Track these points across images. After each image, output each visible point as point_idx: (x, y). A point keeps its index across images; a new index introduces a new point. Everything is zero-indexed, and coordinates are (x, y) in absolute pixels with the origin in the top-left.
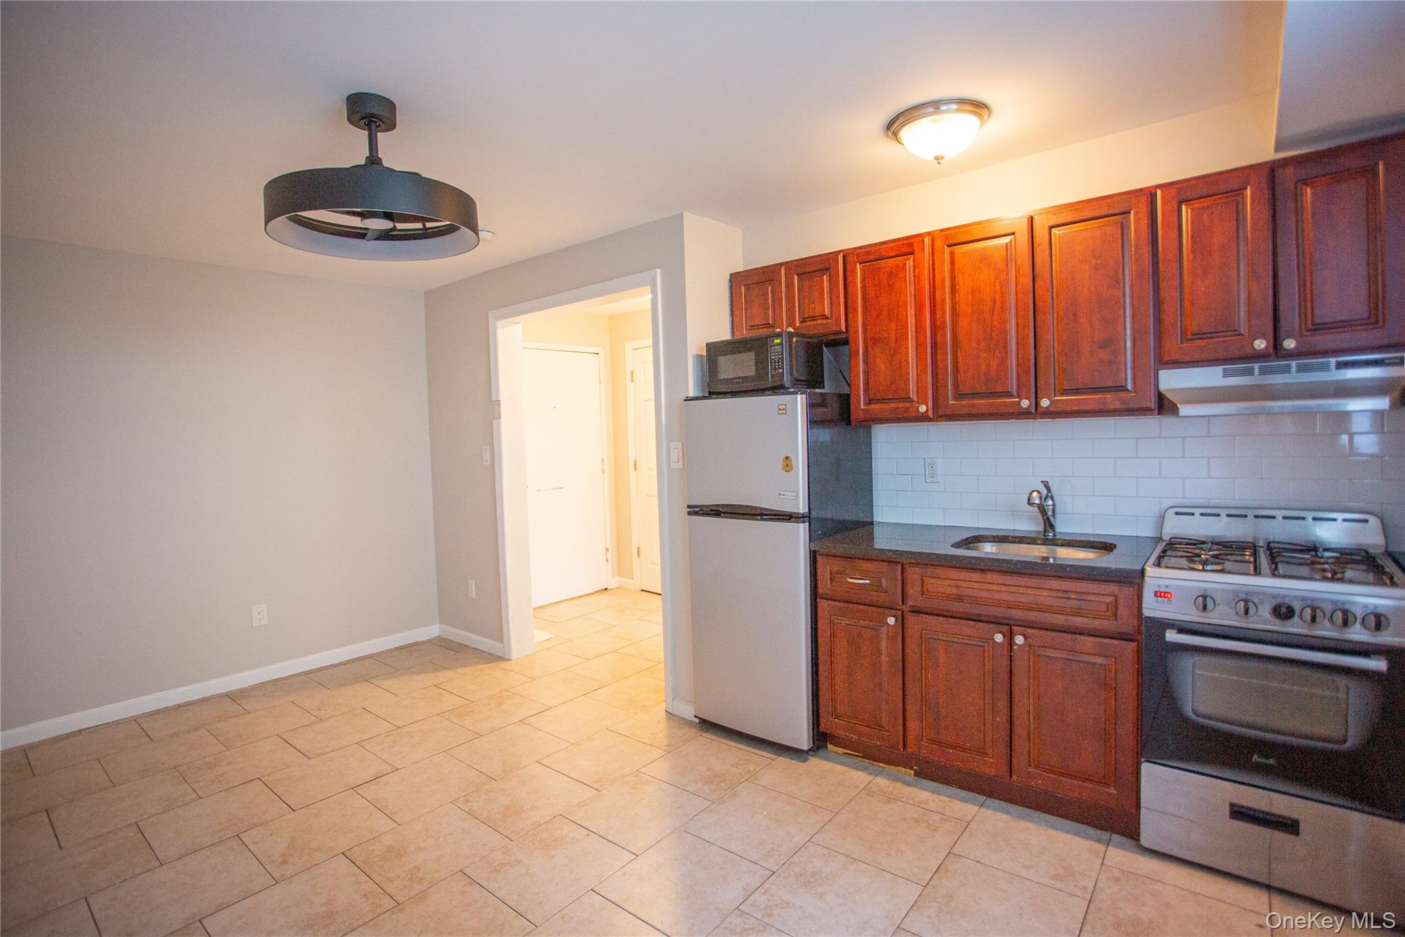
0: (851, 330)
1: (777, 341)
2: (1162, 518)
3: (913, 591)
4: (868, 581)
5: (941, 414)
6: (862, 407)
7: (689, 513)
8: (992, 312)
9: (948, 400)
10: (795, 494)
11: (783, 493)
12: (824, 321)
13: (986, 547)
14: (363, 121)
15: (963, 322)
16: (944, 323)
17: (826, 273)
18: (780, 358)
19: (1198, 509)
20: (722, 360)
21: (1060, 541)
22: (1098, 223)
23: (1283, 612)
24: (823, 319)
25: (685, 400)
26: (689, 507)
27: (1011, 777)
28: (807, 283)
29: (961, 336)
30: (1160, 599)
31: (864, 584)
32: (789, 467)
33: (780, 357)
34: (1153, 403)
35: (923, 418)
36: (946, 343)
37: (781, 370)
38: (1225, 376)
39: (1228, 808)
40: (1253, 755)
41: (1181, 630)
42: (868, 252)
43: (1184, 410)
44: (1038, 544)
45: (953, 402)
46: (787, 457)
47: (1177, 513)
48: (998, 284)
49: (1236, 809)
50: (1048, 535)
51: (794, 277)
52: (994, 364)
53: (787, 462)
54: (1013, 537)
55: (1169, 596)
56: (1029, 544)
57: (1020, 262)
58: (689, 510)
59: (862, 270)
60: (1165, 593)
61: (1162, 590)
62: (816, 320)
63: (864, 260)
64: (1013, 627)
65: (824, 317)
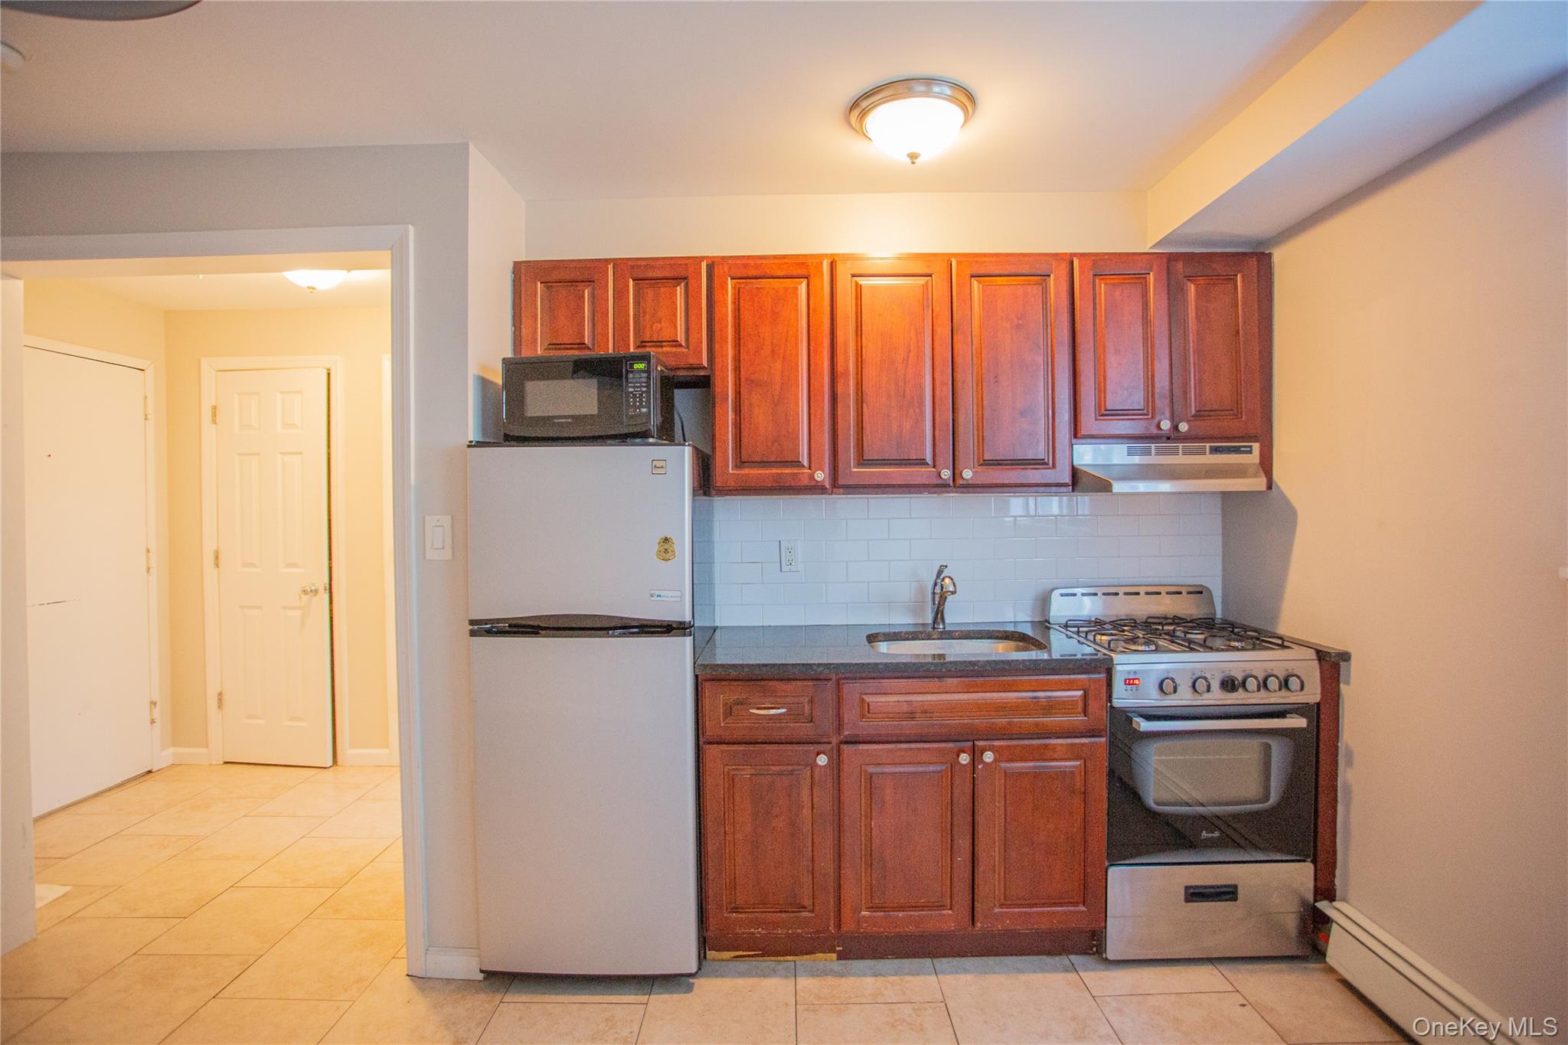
0: (718, 367)
1: (641, 366)
2: (1044, 601)
3: (850, 715)
4: (784, 710)
5: (837, 485)
6: (731, 471)
7: (473, 633)
8: (906, 360)
9: (850, 467)
10: (679, 594)
11: (657, 593)
12: (674, 349)
13: (881, 647)
15: (870, 372)
16: (847, 369)
17: (679, 284)
18: (643, 392)
19: (1080, 590)
20: (531, 387)
21: (957, 634)
22: (1024, 280)
23: (1229, 685)
24: (671, 346)
25: (469, 446)
26: (472, 622)
27: (973, 924)
28: (650, 294)
29: (867, 387)
30: (1129, 687)
31: (780, 714)
32: (670, 554)
33: (644, 389)
34: (1067, 479)
35: (817, 489)
36: (849, 395)
37: (644, 410)
38: (1129, 454)
39: (1183, 892)
40: (1202, 832)
41: (1149, 718)
42: (745, 266)
43: (1118, 487)
44: (934, 639)
45: (855, 470)
46: (666, 539)
47: (1062, 595)
48: (913, 331)
49: (1192, 891)
50: (936, 627)
51: (628, 282)
52: (908, 425)
53: (666, 546)
54: (906, 633)
55: (1137, 682)
56: (923, 639)
57: (937, 309)
58: (471, 627)
59: (734, 288)
60: (1133, 679)
61: (1130, 678)
62: (662, 347)
63: (739, 275)
64: (977, 743)
65: (675, 343)
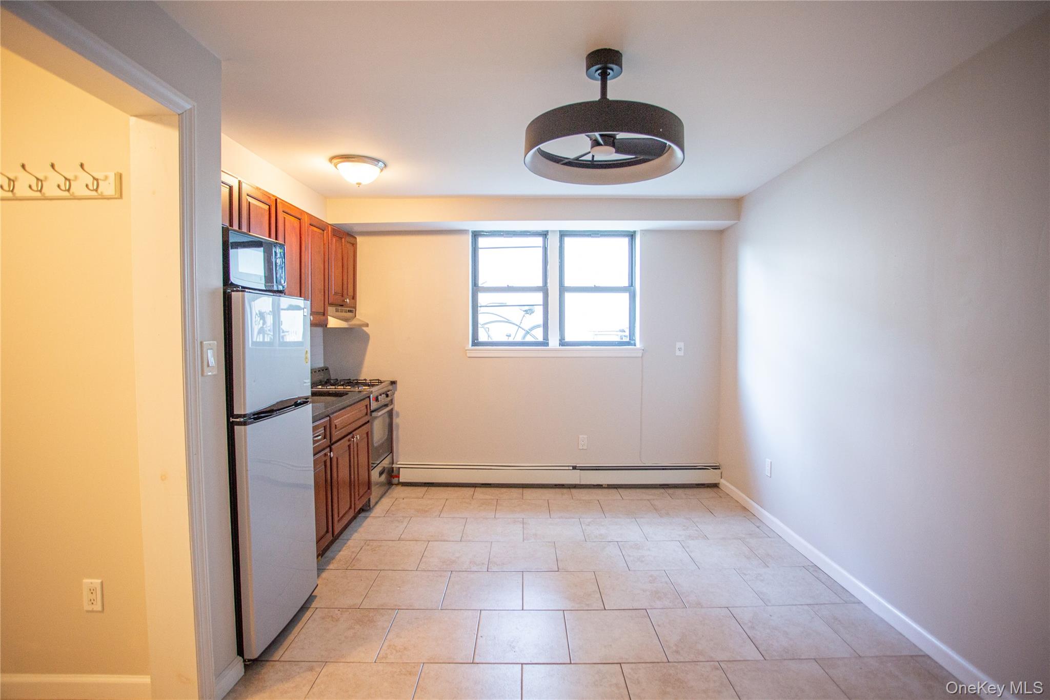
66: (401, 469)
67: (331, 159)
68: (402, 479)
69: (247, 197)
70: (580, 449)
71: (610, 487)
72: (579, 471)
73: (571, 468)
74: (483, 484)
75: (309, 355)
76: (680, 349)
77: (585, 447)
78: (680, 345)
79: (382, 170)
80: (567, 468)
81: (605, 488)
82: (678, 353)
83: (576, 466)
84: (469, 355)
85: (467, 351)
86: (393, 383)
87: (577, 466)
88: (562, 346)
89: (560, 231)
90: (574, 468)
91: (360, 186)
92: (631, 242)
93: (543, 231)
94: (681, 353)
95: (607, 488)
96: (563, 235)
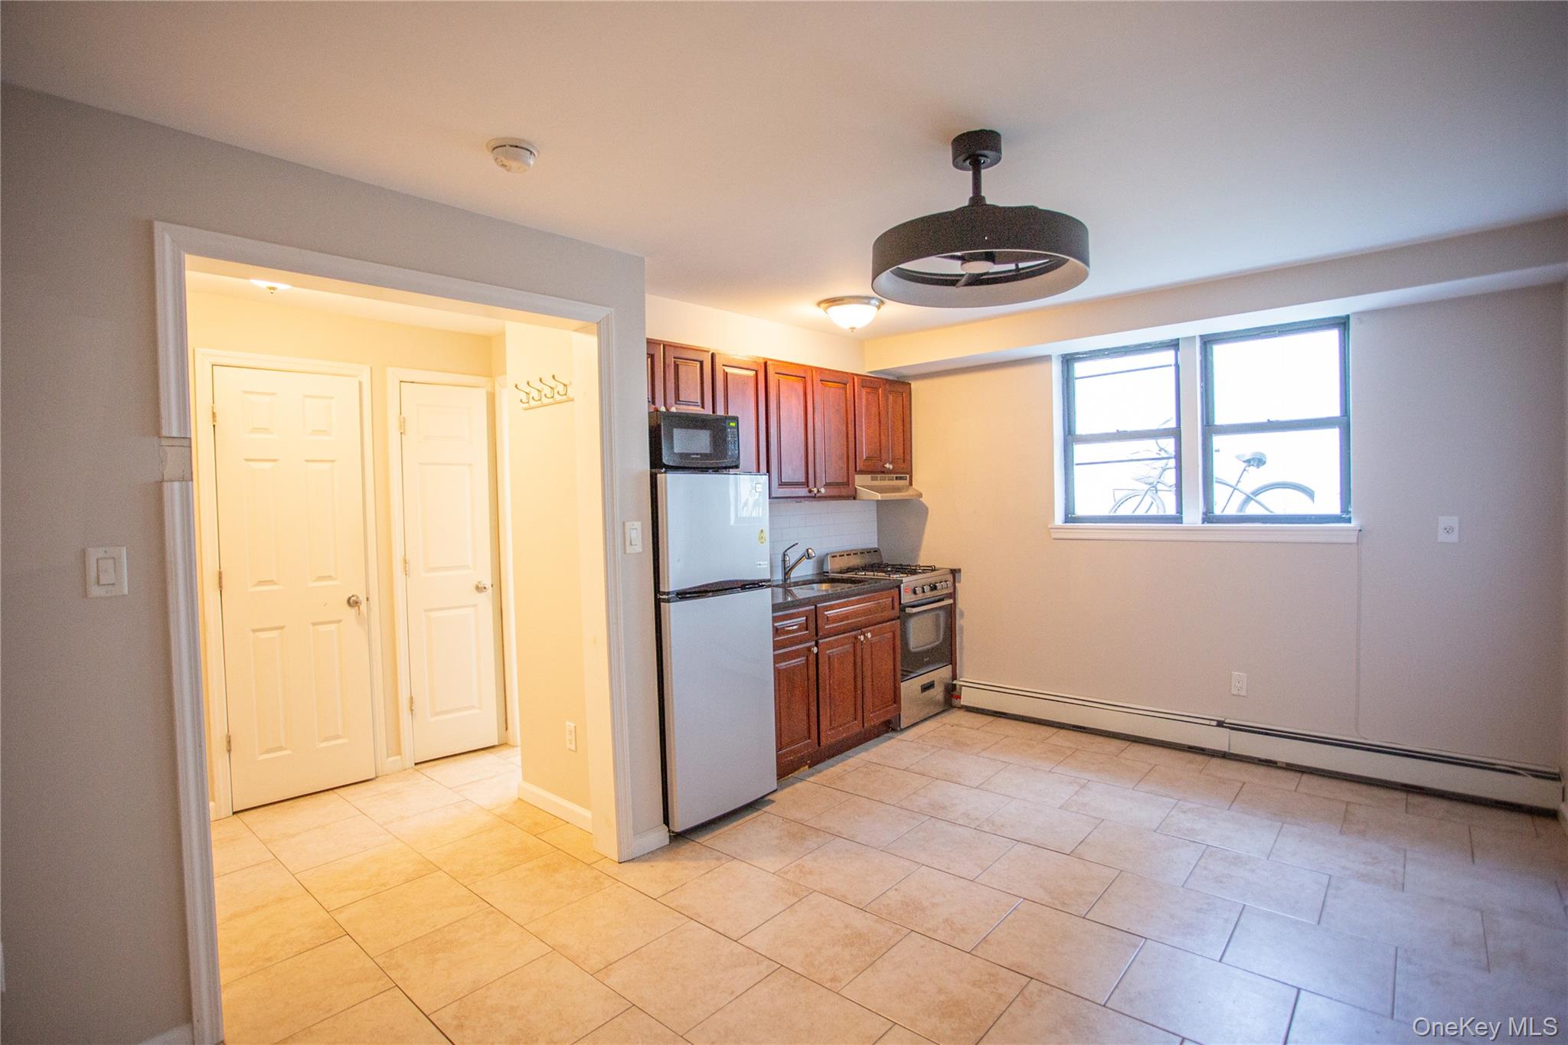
14: (968, 162)
32: (764, 540)
38: (871, 480)
40: (924, 659)
46: (762, 531)
53: (762, 535)
66: (963, 688)
67: (819, 304)
68: (964, 701)
69: (725, 368)
70: (1234, 695)
71: (1290, 768)
72: (1228, 730)
73: (1214, 723)
74: (1074, 726)
75: (766, 534)
76: (1448, 530)
77: (1243, 693)
78: (1445, 521)
79: (879, 307)
80: (1207, 722)
81: (1280, 768)
82: (1443, 537)
83: (1224, 722)
84: (1054, 536)
85: (1051, 530)
86: (954, 572)
87: (1227, 721)
88: (1208, 522)
89: (1201, 336)
90: (1220, 724)
91: (855, 331)
92: (1343, 338)
93: (1172, 340)
94: (1453, 538)
95: (1284, 768)
96: (1209, 341)
